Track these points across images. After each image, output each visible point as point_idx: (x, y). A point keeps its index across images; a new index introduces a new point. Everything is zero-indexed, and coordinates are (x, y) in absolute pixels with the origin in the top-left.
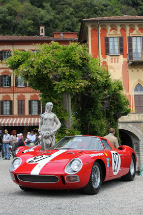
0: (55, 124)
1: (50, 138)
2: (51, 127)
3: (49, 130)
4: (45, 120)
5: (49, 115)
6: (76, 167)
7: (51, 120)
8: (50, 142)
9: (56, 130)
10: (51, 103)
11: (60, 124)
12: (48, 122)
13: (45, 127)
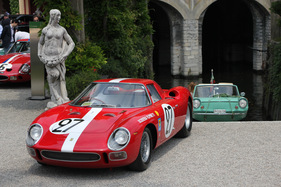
0: (65, 43)
1: (59, 67)
2: (59, 49)
3: (56, 54)
4: (49, 38)
5: (54, 30)
6: (122, 139)
7: (58, 38)
8: (58, 73)
9: (67, 54)
10: (57, 11)
11: (72, 44)
12: (54, 42)
13: (49, 49)
